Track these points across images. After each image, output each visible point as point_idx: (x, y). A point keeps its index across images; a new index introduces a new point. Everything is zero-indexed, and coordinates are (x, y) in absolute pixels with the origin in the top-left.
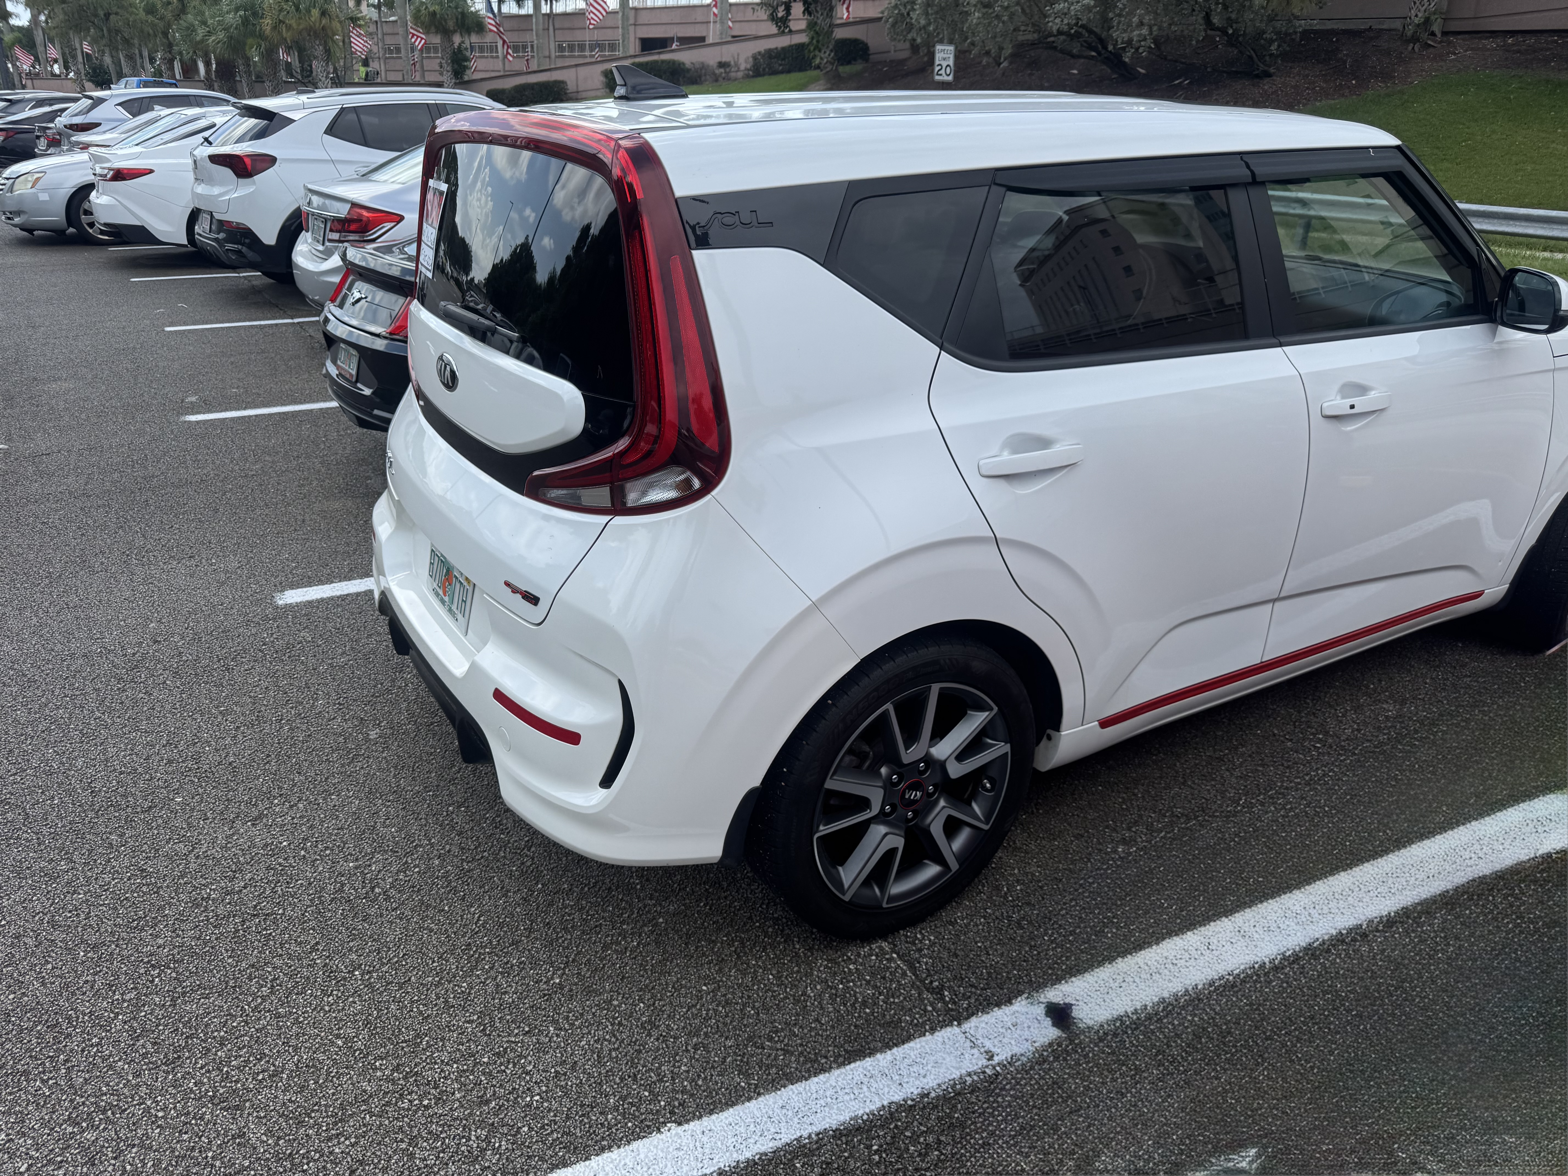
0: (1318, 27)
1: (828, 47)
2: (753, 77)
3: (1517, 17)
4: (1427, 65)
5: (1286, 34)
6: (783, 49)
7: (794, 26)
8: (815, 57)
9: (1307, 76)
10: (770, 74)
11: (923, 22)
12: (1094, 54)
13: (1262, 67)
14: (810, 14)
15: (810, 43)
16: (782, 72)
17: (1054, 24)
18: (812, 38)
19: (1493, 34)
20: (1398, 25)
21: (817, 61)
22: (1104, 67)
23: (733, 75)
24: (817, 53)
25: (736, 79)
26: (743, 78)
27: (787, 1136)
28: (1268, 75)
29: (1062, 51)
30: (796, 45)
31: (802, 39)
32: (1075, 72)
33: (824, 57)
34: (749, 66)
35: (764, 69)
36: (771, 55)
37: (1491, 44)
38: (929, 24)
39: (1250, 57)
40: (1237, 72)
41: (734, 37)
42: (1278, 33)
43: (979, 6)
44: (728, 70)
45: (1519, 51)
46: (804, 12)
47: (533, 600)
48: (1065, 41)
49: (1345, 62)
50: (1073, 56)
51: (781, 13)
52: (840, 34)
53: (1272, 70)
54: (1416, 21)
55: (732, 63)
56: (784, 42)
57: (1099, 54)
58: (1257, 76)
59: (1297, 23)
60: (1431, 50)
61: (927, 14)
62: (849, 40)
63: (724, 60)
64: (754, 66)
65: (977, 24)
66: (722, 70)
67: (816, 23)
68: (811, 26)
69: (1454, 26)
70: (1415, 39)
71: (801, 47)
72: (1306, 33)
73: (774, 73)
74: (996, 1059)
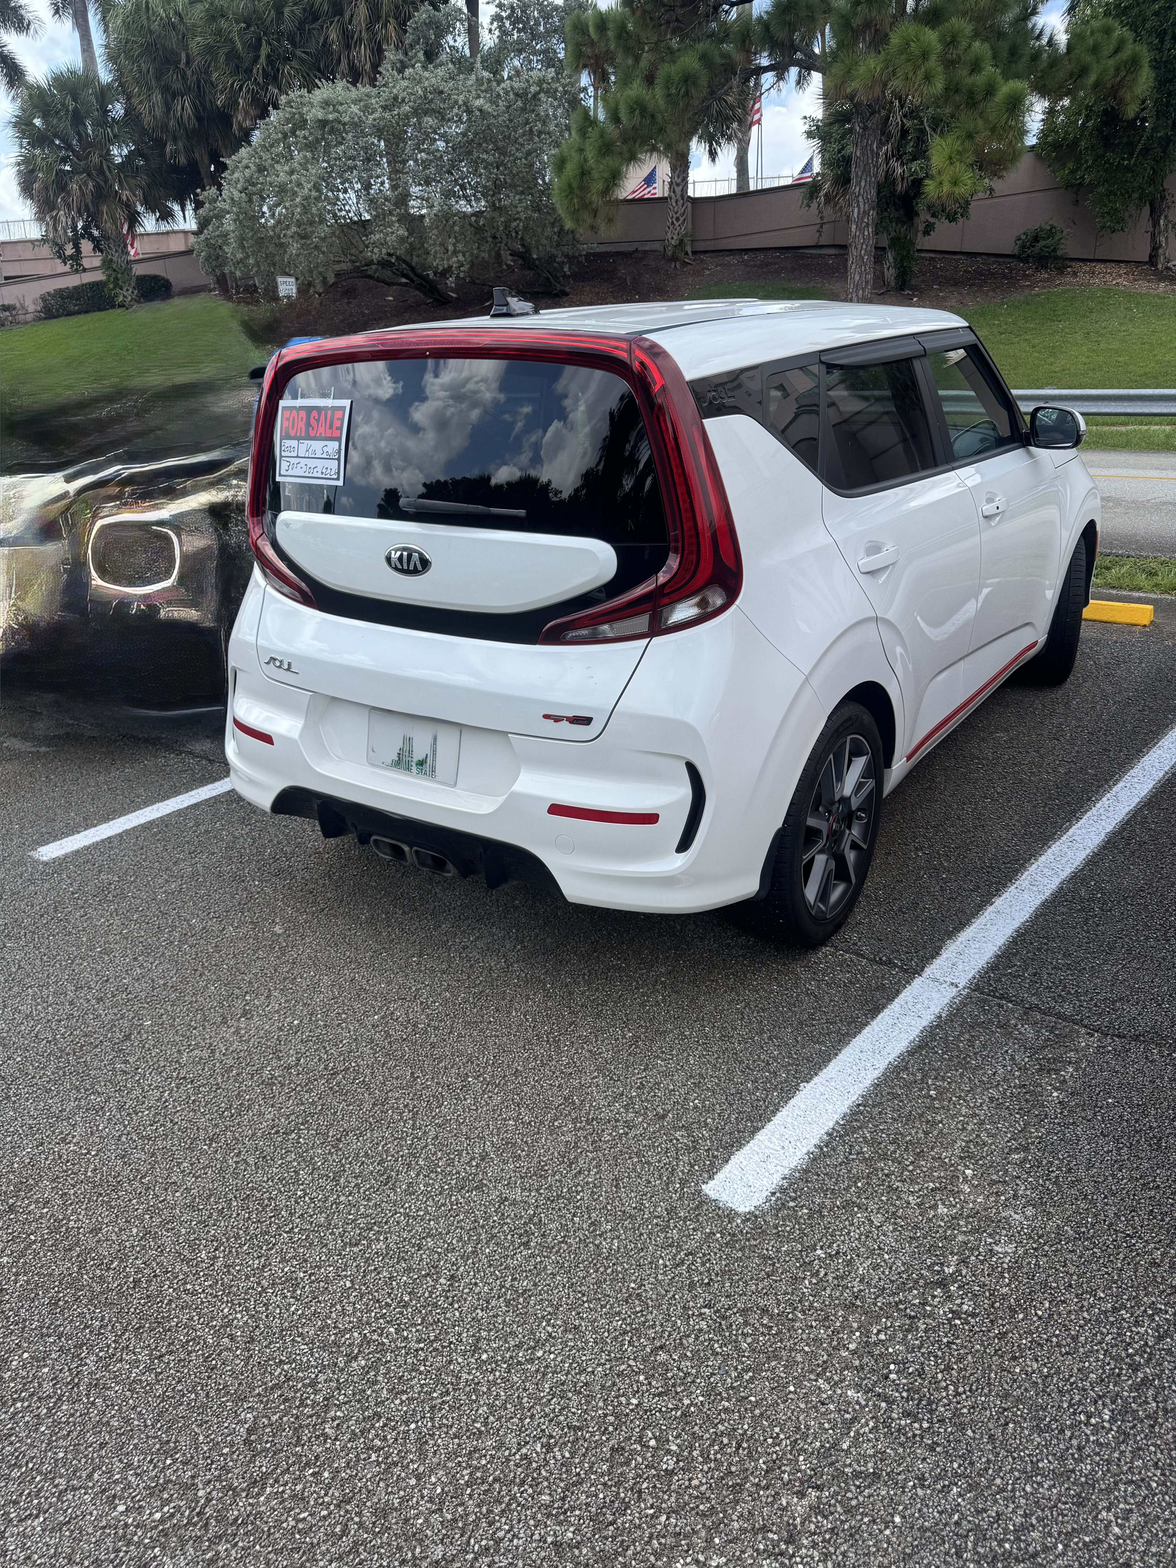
0: (598, 250)
1: (130, 285)
2: (46, 318)
3: (746, 238)
4: (690, 280)
5: (573, 257)
6: (75, 288)
7: (86, 263)
8: (116, 295)
9: (598, 293)
10: (66, 315)
11: (239, 256)
12: (404, 280)
13: (559, 287)
14: (101, 251)
15: (108, 280)
16: (79, 313)
17: (375, 254)
18: (109, 276)
19: (731, 251)
20: (657, 246)
21: (121, 299)
22: (417, 292)
23: (21, 318)
24: (118, 290)
25: (26, 323)
26: (34, 320)
27: (882, 1065)
28: (566, 294)
29: (378, 280)
30: (89, 284)
31: (98, 276)
32: (390, 298)
33: (127, 294)
34: (39, 308)
35: (57, 310)
36: (62, 294)
37: (733, 260)
38: (248, 257)
39: (548, 279)
40: (537, 293)
41: (6, 278)
42: (567, 256)
43: (296, 237)
44: (14, 313)
45: (755, 266)
46: (94, 249)
47: (586, 721)
48: (377, 270)
49: (625, 280)
50: (389, 284)
51: (69, 250)
52: (139, 270)
53: (567, 289)
54: (673, 243)
55: (18, 305)
56: (74, 281)
57: (412, 280)
58: (556, 295)
59: (581, 247)
60: (689, 267)
61: (243, 247)
62: (149, 276)
63: (6, 303)
64: (45, 307)
65: (298, 255)
66: (7, 313)
67: (111, 260)
68: (107, 264)
69: (700, 246)
70: (674, 258)
71: (95, 286)
72: (588, 255)
73: (69, 314)
74: (961, 986)
